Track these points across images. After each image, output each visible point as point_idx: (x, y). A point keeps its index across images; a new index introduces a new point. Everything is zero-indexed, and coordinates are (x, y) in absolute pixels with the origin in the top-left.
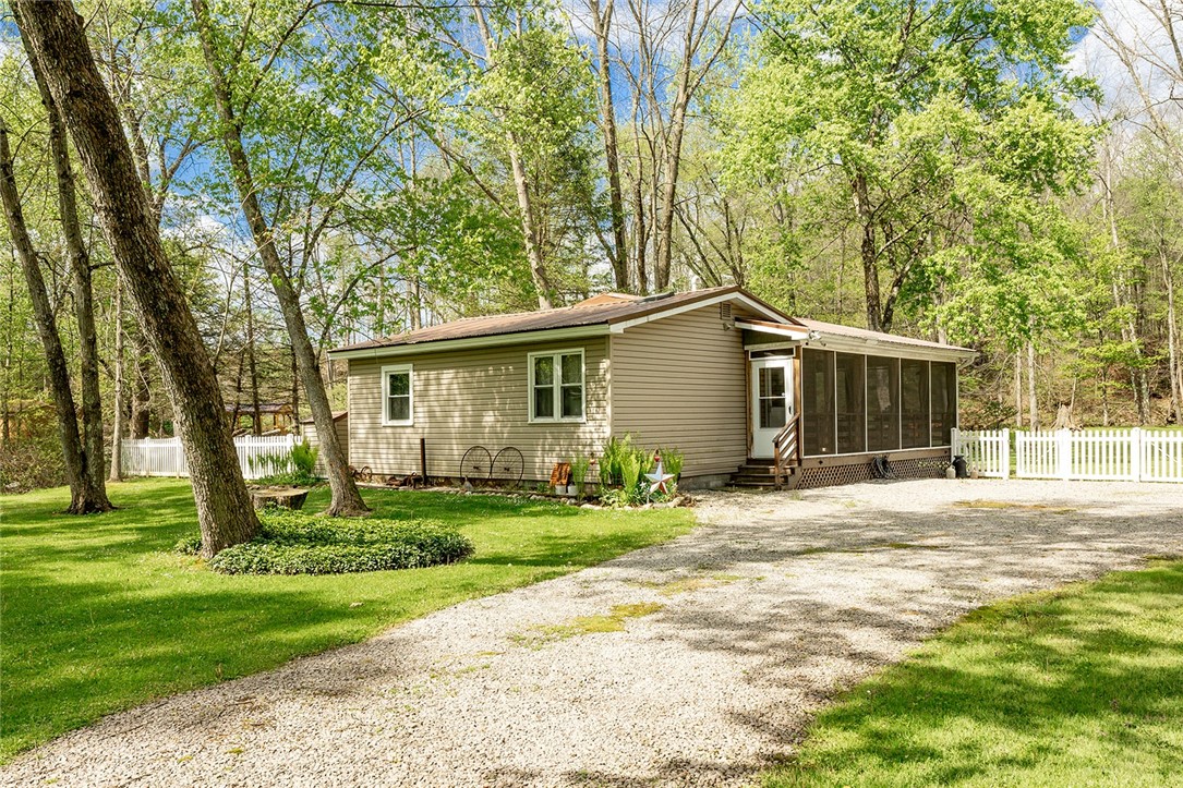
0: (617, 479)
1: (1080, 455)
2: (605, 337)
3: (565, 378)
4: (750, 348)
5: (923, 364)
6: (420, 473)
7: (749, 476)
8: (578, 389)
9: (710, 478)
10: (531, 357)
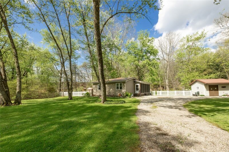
0: (127, 95)
1: (162, 93)
2: (125, 82)
3: (120, 86)
4: (135, 83)
7: (136, 95)
8: (122, 87)
10: (116, 84)
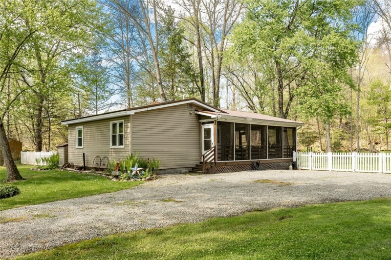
2: (129, 116)
3: (119, 131)
4: (201, 121)
5: (280, 128)
6: (82, 165)
7: (197, 169)
8: (123, 136)
9: (182, 169)
10: (111, 123)
